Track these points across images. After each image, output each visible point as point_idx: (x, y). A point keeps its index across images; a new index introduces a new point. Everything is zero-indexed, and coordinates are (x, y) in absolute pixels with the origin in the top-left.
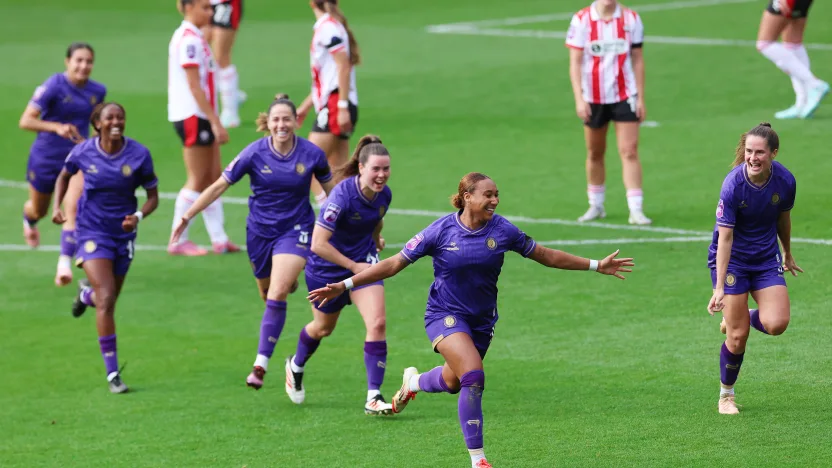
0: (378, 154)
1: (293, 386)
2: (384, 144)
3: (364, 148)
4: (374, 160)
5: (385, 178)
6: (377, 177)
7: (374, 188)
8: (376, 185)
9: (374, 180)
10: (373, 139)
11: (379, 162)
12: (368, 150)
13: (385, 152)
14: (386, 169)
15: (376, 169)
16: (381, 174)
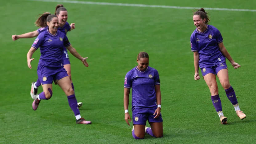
0: (63, 10)
1: (34, 93)
2: (64, 7)
3: (58, 9)
4: (61, 12)
5: (66, 19)
6: (63, 19)
7: (63, 23)
8: (63, 22)
9: (62, 20)
10: (60, 6)
11: (64, 13)
12: (59, 10)
13: (65, 10)
14: (66, 15)
15: (63, 16)
16: (65, 17)
